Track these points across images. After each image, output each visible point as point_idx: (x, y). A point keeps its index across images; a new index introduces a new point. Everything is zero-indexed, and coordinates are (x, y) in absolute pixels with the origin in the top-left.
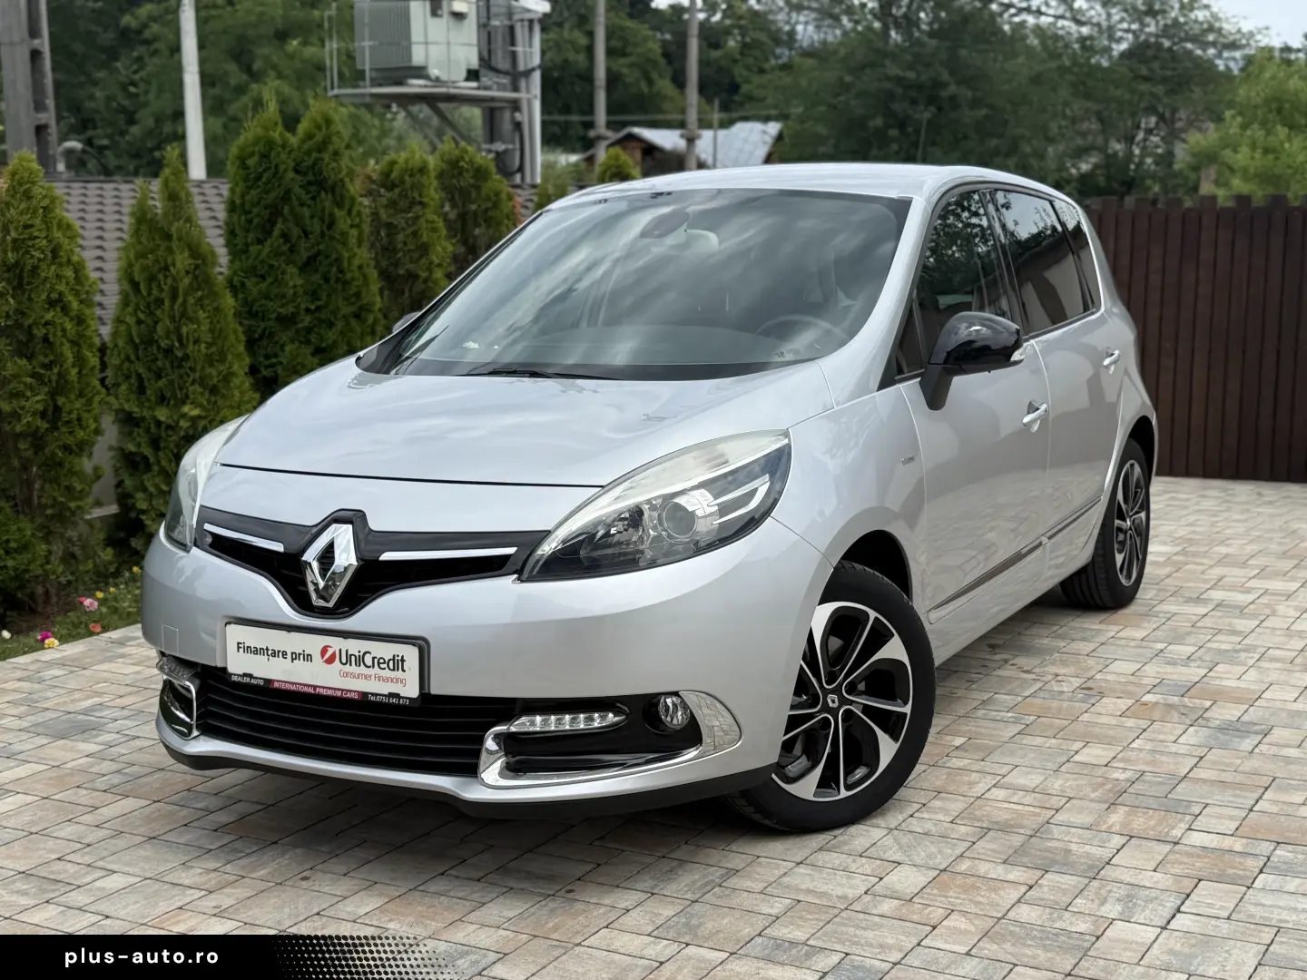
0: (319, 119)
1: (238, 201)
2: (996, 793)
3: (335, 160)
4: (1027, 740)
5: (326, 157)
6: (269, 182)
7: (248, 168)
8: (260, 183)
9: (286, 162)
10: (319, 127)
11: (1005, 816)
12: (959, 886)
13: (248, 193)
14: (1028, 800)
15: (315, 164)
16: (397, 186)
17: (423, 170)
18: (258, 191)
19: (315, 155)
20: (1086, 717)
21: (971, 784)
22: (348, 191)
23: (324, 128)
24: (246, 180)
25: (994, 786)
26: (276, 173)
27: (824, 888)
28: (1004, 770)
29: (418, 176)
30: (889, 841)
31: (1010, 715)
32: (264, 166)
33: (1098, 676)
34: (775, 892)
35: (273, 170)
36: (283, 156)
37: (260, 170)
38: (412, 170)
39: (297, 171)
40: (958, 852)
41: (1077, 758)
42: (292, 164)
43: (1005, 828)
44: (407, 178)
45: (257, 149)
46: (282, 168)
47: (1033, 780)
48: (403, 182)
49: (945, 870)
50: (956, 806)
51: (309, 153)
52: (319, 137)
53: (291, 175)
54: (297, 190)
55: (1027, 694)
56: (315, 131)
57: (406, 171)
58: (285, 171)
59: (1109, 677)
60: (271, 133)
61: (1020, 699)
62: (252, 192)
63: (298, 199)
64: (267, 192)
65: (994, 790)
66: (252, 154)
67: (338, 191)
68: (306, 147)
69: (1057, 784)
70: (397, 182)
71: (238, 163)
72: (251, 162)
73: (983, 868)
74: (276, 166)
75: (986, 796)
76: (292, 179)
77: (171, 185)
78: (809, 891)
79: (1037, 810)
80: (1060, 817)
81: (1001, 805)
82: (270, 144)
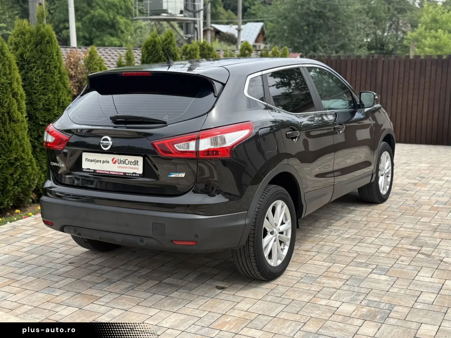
0: (169, 34)
1: (145, 60)
2: (401, 229)
3: (174, 47)
4: (405, 216)
5: (171, 46)
6: (155, 54)
7: (148, 49)
8: (152, 54)
9: (159, 47)
10: (169, 37)
11: (406, 235)
12: (401, 250)
13: (149, 57)
14: (411, 230)
15: (168, 48)
16: (188, 55)
17: (196, 49)
18: (152, 56)
19: (168, 45)
20: (419, 210)
21: (394, 227)
22: (177, 56)
23: (170, 37)
24: (148, 53)
25: (400, 227)
26: (157, 51)
27: (364, 251)
28: (402, 224)
29: (195, 51)
30: (377, 240)
31: (397, 210)
32: (153, 49)
33: (419, 200)
34: (352, 252)
35: (156, 50)
36: (159, 46)
37: (152, 50)
38: (193, 49)
39: (163, 50)
40: (397, 243)
41: (420, 221)
42: (161, 49)
43: (407, 237)
44: (192, 52)
45: (151, 44)
46: (159, 49)
47: (411, 226)
48: (190, 53)
49: (395, 247)
50: (392, 232)
51: (166, 45)
52: (169, 40)
53: (161, 52)
54: (163, 56)
55: (400, 205)
56: (168, 38)
57: (191, 49)
58: (160, 50)
59: (422, 200)
60: (155, 39)
61: (399, 206)
62: (150, 57)
63: (163, 59)
64: (154, 57)
65: (400, 228)
66: (150, 45)
67: (174, 56)
68: (165, 43)
69: (417, 227)
70: (188, 53)
71: (145, 48)
72: (150, 48)
73: (405, 246)
74: (157, 49)
75: (399, 230)
76: (162, 53)
77: (129, 55)
78: (361, 252)
79: (414, 233)
80: (421, 235)
81: (403, 232)
82: (155, 42)
